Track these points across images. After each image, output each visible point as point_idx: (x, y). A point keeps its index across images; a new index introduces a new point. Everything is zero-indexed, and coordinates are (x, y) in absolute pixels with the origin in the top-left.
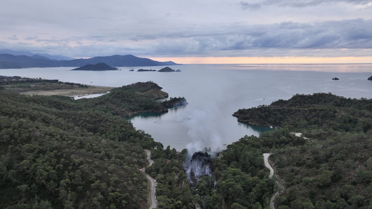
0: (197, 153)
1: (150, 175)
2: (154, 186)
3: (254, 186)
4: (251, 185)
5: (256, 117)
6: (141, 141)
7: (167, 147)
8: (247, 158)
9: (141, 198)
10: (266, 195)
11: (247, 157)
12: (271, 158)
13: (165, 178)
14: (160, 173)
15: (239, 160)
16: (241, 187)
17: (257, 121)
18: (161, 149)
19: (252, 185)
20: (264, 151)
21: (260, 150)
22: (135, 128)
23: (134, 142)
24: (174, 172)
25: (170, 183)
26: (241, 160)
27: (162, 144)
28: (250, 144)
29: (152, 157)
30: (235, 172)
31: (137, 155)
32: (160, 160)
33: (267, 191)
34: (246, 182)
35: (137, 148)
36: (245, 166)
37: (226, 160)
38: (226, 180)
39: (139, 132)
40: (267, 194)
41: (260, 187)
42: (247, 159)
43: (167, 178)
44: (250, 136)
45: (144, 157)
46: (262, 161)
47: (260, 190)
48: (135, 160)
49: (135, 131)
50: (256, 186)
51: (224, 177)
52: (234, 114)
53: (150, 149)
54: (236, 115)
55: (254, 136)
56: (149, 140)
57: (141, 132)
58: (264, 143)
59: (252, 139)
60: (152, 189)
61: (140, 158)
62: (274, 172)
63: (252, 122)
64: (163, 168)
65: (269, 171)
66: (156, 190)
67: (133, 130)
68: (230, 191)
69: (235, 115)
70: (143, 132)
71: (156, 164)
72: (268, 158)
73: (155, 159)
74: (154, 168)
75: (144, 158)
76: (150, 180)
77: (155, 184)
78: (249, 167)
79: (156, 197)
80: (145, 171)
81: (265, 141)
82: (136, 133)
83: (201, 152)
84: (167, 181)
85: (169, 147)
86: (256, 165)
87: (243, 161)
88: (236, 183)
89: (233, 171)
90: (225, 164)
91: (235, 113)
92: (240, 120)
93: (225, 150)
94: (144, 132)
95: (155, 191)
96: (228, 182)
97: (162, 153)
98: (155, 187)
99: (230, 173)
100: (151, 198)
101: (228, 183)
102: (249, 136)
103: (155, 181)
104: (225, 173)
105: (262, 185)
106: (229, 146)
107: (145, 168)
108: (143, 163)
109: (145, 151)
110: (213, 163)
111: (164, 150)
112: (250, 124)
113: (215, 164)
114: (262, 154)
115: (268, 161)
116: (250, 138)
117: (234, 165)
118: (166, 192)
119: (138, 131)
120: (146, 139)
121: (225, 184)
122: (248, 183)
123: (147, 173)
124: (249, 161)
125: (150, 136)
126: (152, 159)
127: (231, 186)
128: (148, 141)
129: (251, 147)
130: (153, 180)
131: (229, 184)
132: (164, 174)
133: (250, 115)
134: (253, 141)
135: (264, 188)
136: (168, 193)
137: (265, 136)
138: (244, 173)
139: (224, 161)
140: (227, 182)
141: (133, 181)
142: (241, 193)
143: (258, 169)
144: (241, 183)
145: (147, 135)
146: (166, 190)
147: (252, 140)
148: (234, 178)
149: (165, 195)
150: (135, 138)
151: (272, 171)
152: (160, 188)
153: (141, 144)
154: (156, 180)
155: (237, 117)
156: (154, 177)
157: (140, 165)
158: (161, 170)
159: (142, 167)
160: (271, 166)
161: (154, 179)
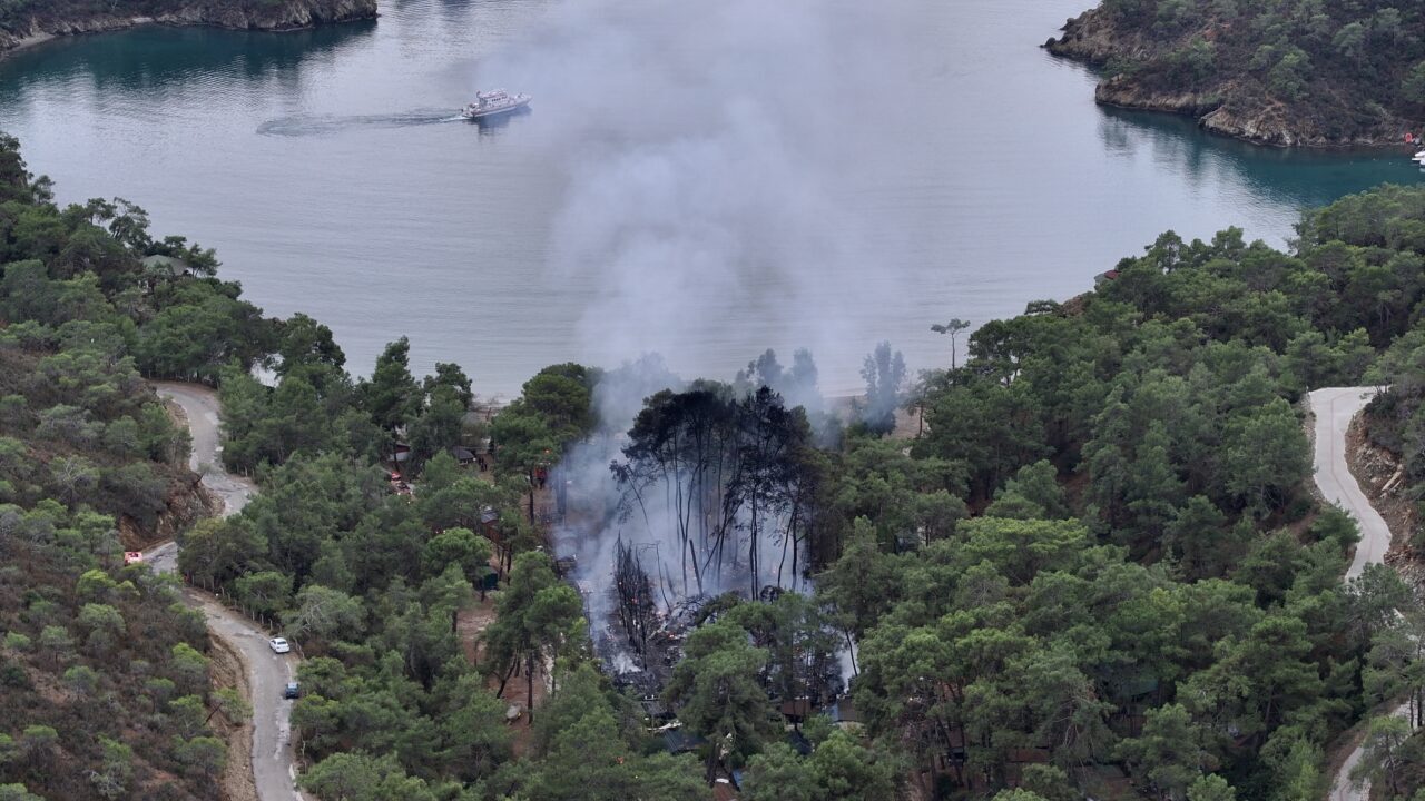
0: (677, 398)
1: (234, 601)
2: (278, 689)
3: (1199, 661)
4: (1167, 649)
5: (1275, 57)
6: (120, 311)
7: (382, 352)
8: (1156, 431)
9: (167, 769)
10: (1295, 730)
11: (1155, 423)
12: (1378, 425)
13: (373, 622)
14: (328, 579)
15: (1083, 452)
16: (1082, 667)
17: (1287, 99)
18: (317, 380)
19: (1182, 652)
20: (1320, 369)
21: (1283, 361)
22: (45, 180)
23: (51, 315)
24: (455, 570)
25: (424, 669)
26: (1100, 453)
27: (325, 335)
28: (1200, 308)
29: (234, 445)
30: (1031, 552)
31: (89, 430)
32: (317, 469)
33: (1307, 699)
34: (1122, 628)
35: (89, 365)
36: (1133, 505)
37: (960, 456)
38: (946, 619)
39: (95, 221)
40: (1307, 717)
41: (1248, 666)
42: (1154, 443)
43: (397, 623)
44: (1208, 242)
45: (163, 447)
46: (1294, 457)
47: (1246, 693)
48: (77, 468)
49: (52, 210)
50: (1215, 661)
51: (928, 596)
52: (1059, 36)
53: (213, 385)
54: (1085, 44)
55: (1248, 240)
56: (197, 300)
57: (107, 224)
58: (1335, 301)
59: (1216, 262)
60: (259, 715)
61: (121, 454)
62: (1395, 542)
63: (1233, 113)
64: (349, 539)
65: (1344, 535)
66: (297, 717)
67: (26, 200)
68: (977, 709)
69: (1073, 43)
70: (130, 227)
71: (280, 506)
72: (1354, 424)
73: (263, 465)
74: (262, 543)
75: (155, 454)
76: (230, 638)
77: (282, 670)
78: (1172, 510)
79: (303, 771)
80: (182, 572)
81: (1341, 286)
82: (63, 228)
83: (716, 386)
84: (393, 643)
85: (397, 353)
86: (1234, 488)
87: (1113, 462)
88: (1032, 641)
89: (1012, 537)
90: (943, 494)
91: (1071, 26)
92: (1125, 98)
93: (954, 374)
94: (144, 224)
95: (285, 726)
96: (964, 630)
97: (333, 412)
98: (289, 695)
99: (990, 555)
100: (252, 781)
101: (961, 642)
102: (1197, 243)
103: (281, 645)
104: (944, 559)
105: (1264, 646)
106: (992, 338)
107: (181, 542)
108: (158, 504)
109: (167, 402)
110: (832, 485)
111: (356, 382)
112: (1215, 132)
113: (849, 495)
114: (1295, 398)
115: (1350, 455)
116: (1198, 264)
117: (1029, 496)
118: (385, 727)
119: (77, 216)
120: (163, 285)
121: (932, 648)
122: (1141, 632)
123: (199, 586)
124: (1175, 458)
125: (206, 262)
126: (235, 464)
127: (993, 663)
128: (185, 309)
129: (1199, 334)
130: (264, 636)
131: (968, 646)
132: (359, 588)
133: (1221, 38)
134: (1221, 285)
135: (1281, 672)
136: (412, 740)
137: (1348, 240)
138: (1112, 555)
139: (933, 463)
140: (949, 636)
141: (82, 632)
142: (1076, 718)
143: (1247, 521)
144: (1078, 639)
145: (172, 248)
146: (385, 711)
147: (1225, 273)
148: (1022, 597)
149: (379, 752)
150: (51, 274)
151: (1375, 538)
152: (337, 697)
153: (120, 329)
154: (291, 640)
155: (1095, 64)
156: (268, 620)
157: (131, 519)
158: (334, 554)
159: (148, 539)
160: (1374, 494)
161: (274, 634)
